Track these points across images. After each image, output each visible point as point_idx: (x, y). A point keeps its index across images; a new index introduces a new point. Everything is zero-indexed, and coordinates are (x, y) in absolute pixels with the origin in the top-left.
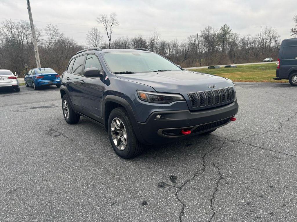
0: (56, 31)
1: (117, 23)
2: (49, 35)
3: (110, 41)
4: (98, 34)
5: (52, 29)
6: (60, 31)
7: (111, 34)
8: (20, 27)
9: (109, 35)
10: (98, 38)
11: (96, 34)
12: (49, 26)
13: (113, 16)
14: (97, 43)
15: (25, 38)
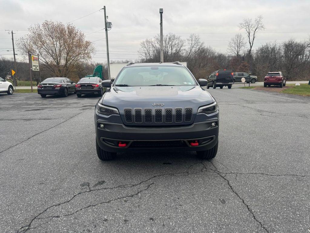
0: (197, 40)
1: (262, 27)
2: (190, 44)
3: (251, 47)
4: (241, 40)
5: (194, 39)
6: (201, 41)
7: (253, 39)
8: (168, 39)
9: (251, 41)
10: (241, 45)
11: (240, 41)
12: (191, 37)
13: (259, 19)
14: (239, 50)
15: (170, 48)
